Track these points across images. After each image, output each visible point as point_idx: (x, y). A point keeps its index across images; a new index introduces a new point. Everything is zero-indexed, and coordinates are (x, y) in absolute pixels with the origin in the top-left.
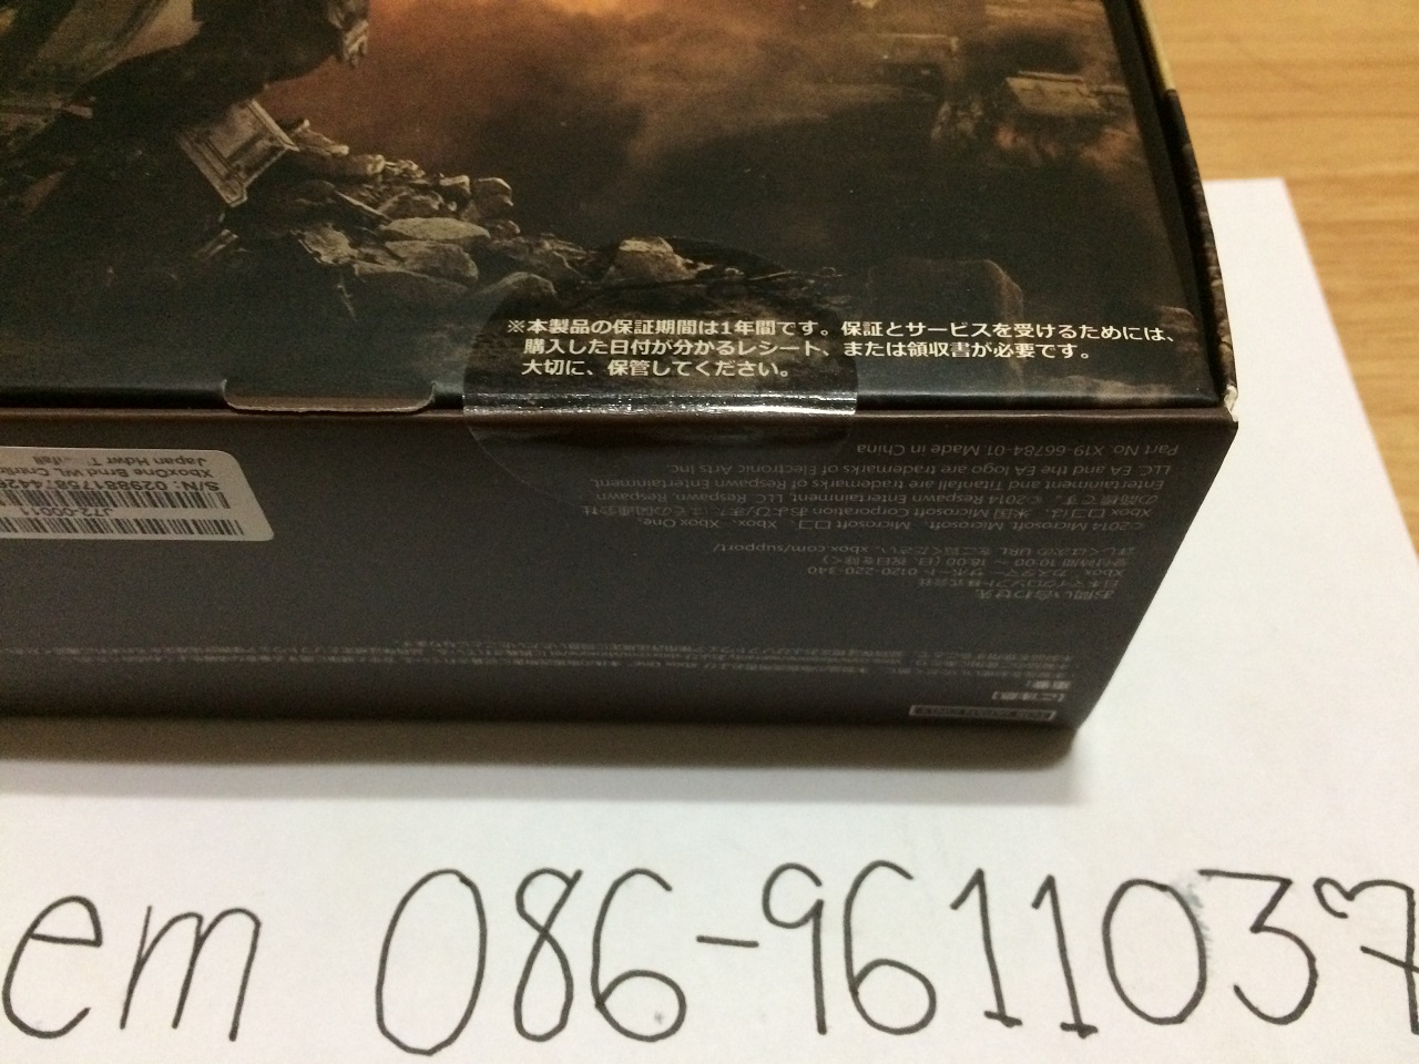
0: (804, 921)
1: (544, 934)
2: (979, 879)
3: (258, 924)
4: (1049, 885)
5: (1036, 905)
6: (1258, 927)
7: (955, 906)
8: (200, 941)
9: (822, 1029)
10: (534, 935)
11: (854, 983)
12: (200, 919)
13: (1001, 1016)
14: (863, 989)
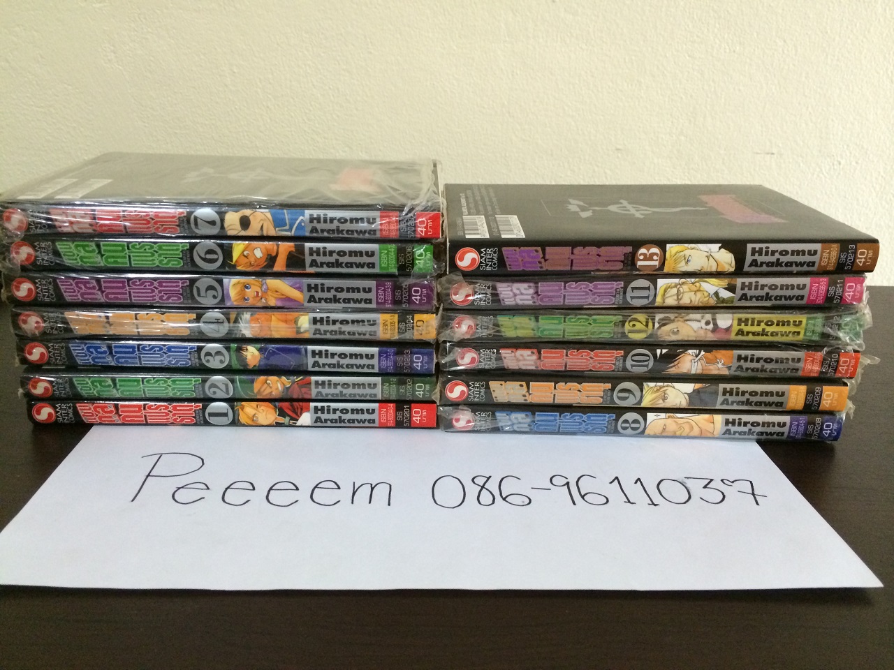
0: (564, 485)
2: (617, 478)
3: (390, 486)
4: (639, 479)
5: (636, 483)
6: (705, 487)
7: (611, 483)
8: (372, 489)
9: (574, 504)
10: (480, 487)
11: (583, 497)
12: (371, 485)
13: (629, 502)
14: (586, 498)
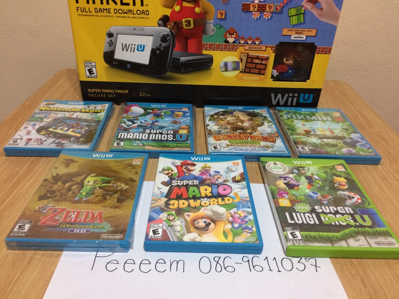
0: (247, 261)
1: (217, 263)
2: (267, 257)
3: (184, 261)
4: (275, 258)
5: (274, 260)
6: (299, 262)
7: (264, 260)
8: (177, 263)
9: (251, 271)
10: (216, 263)
11: (254, 267)
12: (177, 261)
13: (270, 270)
14: (255, 268)
